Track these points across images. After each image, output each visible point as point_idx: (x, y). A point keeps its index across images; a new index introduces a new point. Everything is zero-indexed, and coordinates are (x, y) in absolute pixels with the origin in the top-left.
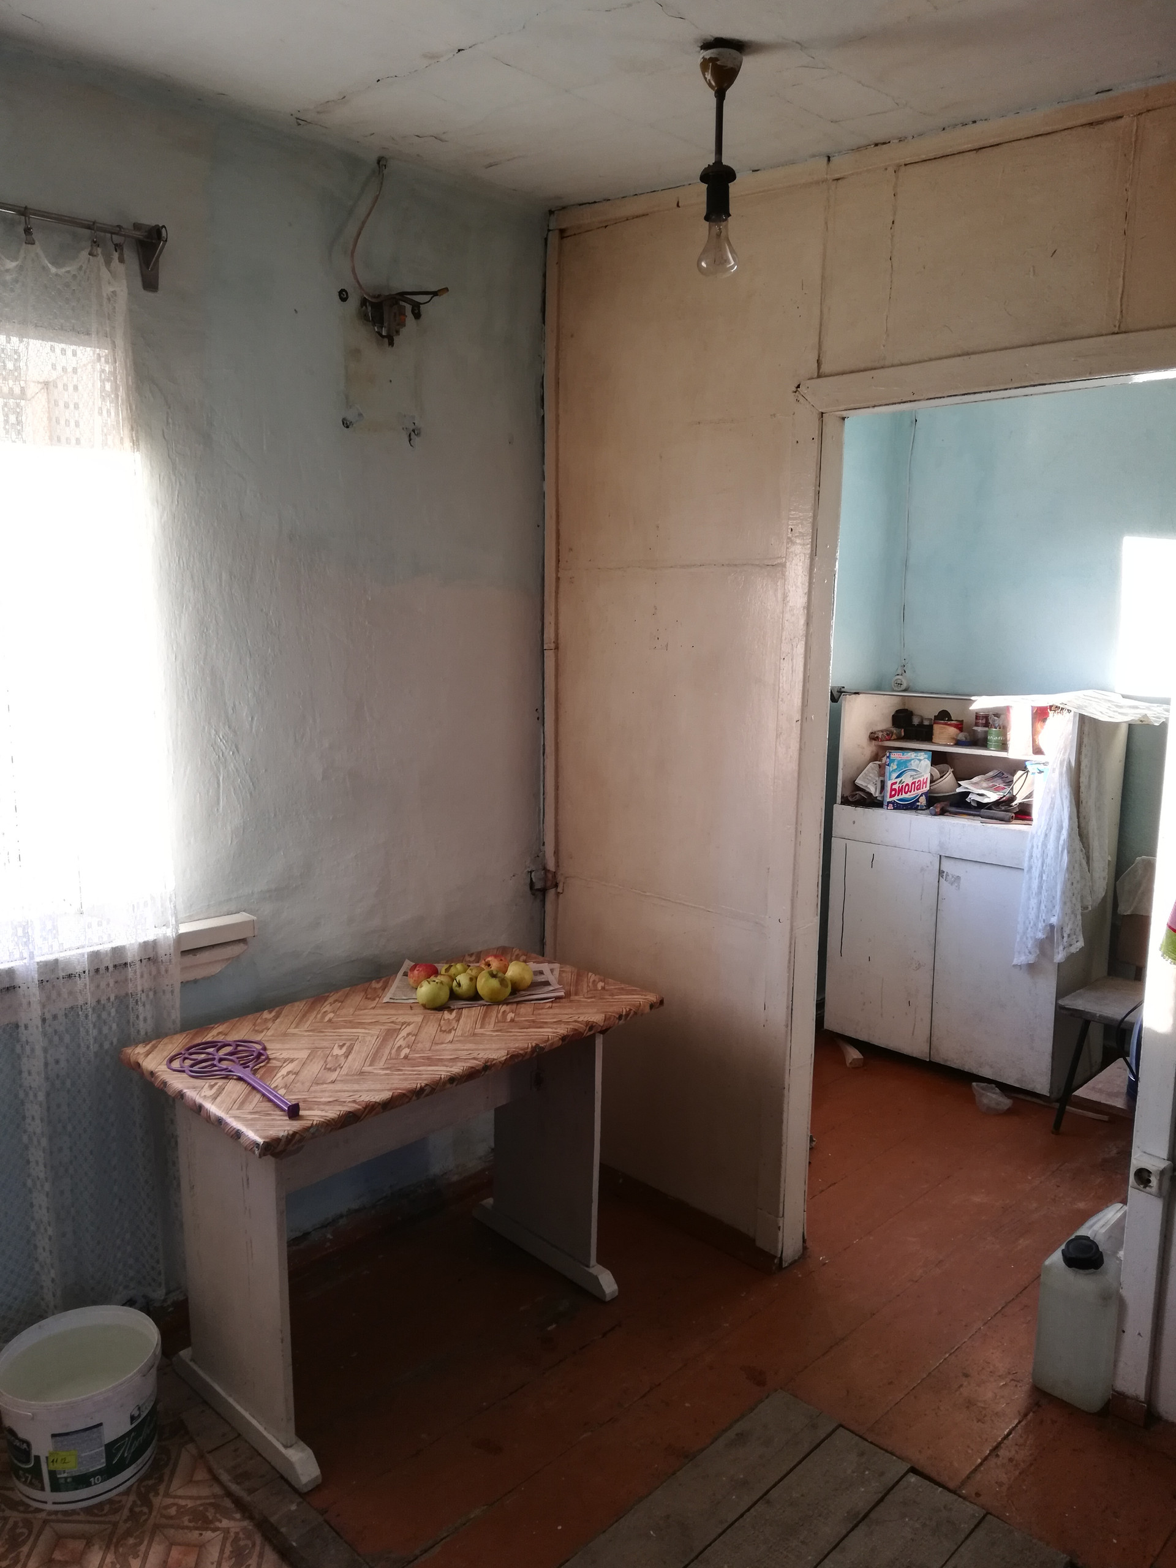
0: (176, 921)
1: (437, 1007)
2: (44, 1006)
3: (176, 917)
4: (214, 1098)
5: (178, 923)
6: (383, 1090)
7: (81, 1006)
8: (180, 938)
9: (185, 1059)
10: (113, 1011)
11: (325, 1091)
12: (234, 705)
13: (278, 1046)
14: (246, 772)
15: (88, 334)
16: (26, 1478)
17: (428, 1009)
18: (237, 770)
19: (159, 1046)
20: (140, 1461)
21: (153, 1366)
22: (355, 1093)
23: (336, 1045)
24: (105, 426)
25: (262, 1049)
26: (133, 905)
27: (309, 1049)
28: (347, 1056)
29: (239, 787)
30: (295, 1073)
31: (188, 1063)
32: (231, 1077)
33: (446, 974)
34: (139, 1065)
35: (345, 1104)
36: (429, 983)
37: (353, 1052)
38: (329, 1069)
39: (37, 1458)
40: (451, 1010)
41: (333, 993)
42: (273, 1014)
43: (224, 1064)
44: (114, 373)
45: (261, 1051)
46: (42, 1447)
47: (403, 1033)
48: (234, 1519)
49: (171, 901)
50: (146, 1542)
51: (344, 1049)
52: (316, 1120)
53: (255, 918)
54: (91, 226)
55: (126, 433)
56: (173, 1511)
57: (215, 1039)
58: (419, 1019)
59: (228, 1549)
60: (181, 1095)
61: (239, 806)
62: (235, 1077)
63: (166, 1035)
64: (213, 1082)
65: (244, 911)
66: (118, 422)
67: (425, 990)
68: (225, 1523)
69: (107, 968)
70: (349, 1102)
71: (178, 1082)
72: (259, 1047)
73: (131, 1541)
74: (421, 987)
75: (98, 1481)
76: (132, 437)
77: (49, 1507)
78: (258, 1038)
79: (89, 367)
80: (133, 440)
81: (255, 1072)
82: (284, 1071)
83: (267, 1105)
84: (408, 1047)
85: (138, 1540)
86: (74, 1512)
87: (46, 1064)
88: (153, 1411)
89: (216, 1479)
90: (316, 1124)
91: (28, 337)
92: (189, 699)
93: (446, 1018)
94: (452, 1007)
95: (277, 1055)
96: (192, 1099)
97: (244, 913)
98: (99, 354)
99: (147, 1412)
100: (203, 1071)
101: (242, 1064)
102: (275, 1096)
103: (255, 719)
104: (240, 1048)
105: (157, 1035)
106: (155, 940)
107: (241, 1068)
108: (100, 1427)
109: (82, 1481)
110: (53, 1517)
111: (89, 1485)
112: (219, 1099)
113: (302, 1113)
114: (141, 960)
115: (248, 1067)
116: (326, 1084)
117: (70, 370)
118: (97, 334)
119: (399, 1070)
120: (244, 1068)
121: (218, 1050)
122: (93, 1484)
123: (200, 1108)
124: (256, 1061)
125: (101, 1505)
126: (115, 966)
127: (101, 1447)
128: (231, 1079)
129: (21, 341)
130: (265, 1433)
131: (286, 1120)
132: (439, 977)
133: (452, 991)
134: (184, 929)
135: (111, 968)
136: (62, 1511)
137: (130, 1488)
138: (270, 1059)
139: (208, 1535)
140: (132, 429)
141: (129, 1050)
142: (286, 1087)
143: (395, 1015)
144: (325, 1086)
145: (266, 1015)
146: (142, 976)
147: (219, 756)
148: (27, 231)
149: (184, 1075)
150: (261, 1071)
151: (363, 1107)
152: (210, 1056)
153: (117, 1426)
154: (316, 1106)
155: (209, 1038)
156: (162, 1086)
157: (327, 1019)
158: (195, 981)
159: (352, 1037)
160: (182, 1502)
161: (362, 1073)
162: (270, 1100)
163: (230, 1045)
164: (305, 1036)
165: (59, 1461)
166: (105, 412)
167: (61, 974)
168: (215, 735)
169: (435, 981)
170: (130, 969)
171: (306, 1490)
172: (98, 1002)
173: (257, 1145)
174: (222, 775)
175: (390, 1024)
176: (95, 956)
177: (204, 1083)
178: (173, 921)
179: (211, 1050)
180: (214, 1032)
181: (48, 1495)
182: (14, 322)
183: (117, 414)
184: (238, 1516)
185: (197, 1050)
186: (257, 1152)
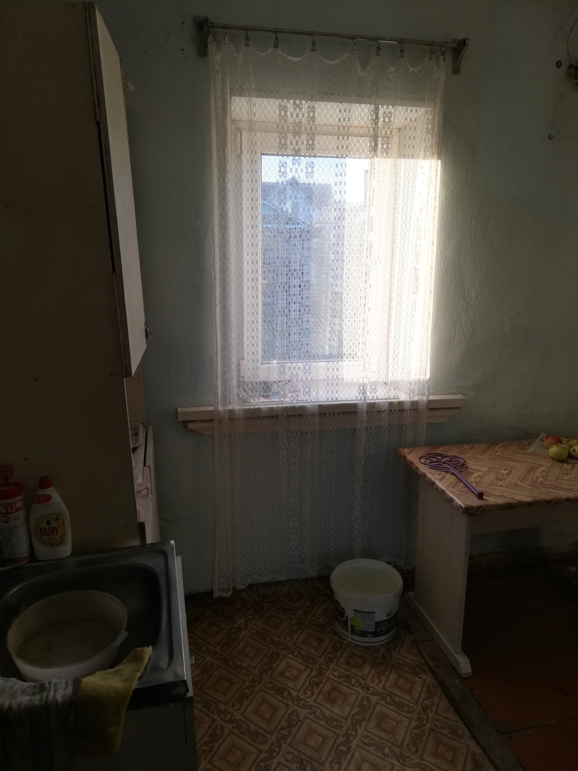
0: (428, 394)
1: (559, 460)
2: (367, 422)
3: (428, 392)
4: (441, 480)
5: (429, 395)
6: (528, 496)
7: (383, 426)
8: (429, 402)
9: (427, 459)
10: (396, 431)
11: (496, 489)
12: (469, 289)
13: (472, 462)
14: (470, 324)
15: (424, 100)
16: (341, 624)
17: (555, 460)
18: (466, 323)
19: (415, 450)
20: (388, 634)
21: (399, 595)
22: (513, 494)
23: (503, 469)
24: (426, 147)
25: (464, 462)
26: (410, 383)
27: (488, 467)
28: (508, 474)
29: (466, 332)
30: (481, 477)
31: (428, 461)
32: (449, 472)
33: (567, 444)
34: (405, 457)
35: (507, 498)
36: (557, 446)
37: (512, 473)
38: (499, 479)
39: (347, 617)
40: (568, 463)
41: (501, 442)
42: (470, 446)
43: (445, 465)
44: (433, 119)
45: (464, 463)
46: (349, 613)
47: (540, 470)
48: (429, 676)
49: (427, 384)
50: (388, 671)
51: (507, 471)
52: (492, 503)
53: (466, 398)
54: (431, 44)
55: (435, 150)
56: (401, 662)
57: (441, 453)
58: (549, 464)
59: (425, 689)
60: (424, 475)
61: (464, 341)
62: (451, 473)
63: (418, 446)
64: (440, 472)
65: (460, 394)
66: (432, 144)
67: (554, 450)
68: (424, 676)
69: (395, 411)
70: (510, 498)
71: (423, 469)
72: (463, 461)
73: (382, 668)
74: (552, 448)
75: (370, 636)
76: (438, 152)
77: (349, 640)
78: (462, 456)
79: (422, 117)
80: (438, 153)
81: (461, 472)
82: (475, 475)
83: (466, 489)
84: (543, 477)
85: (385, 669)
86: (359, 646)
87: (365, 449)
88: (396, 614)
89: (421, 655)
90: (492, 505)
91: (397, 105)
92: (447, 286)
93: (565, 467)
94: (569, 462)
95: (471, 466)
96: (430, 478)
97: (460, 395)
98: (428, 110)
99: (394, 614)
100: (436, 466)
101: (454, 467)
102: (471, 486)
103: (479, 297)
104: (453, 459)
105: (413, 446)
106: (418, 401)
107: (454, 469)
108: (374, 614)
109: (364, 634)
110: (350, 645)
111: (366, 637)
112: (443, 481)
113: (484, 497)
114: (410, 409)
115: (457, 469)
116: (497, 486)
117: (413, 119)
118: (428, 100)
119: (537, 488)
120: (456, 469)
121: (442, 458)
122: (368, 637)
123: (433, 483)
124: (461, 467)
125: (370, 647)
126: (399, 410)
127: (373, 622)
128: (449, 473)
129: (393, 108)
130: (446, 643)
131: (476, 499)
132: (563, 444)
133: (569, 453)
134: (431, 398)
135: (397, 411)
136: (355, 644)
137: (383, 644)
138: (468, 468)
139: (416, 679)
140: (439, 148)
141: (401, 450)
142: (476, 483)
143: (536, 460)
144: (496, 487)
145: (466, 446)
146: (410, 417)
147: (458, 315)
148: (402, 51)
149: (426, 466)
150: (464, 472)
151: (517, 502)
152: (439, 460)
153: (381, 616)
154: (492, 496)
155: (438, 451)
156: (416, 469)
157: (497, 454)
158: (433, 424)
159: (511, 466)
160: (405, 660)
161: (516, 485)
162: (468, 487)
163: (448, 457)
164: (486, 460)
165: (356, 622)
166: (427, 140)
167: (376, 410)
168: (457, 305)
169: (560, 446)
170: (405, 413)
171: (463, 676)
172: (390, 425)
173: (462, 507)
174: (458, 325)
175: (533, 464)
176: (391, 404)
177: (436, 472)
178: (427, 393)
179: (439, 457)
180: (441, 449)
181: (349, 634)
182: (391, 98)
183: (432, 141)
184: (430, 676)
185: (432, 456)
186: (461, 511)
